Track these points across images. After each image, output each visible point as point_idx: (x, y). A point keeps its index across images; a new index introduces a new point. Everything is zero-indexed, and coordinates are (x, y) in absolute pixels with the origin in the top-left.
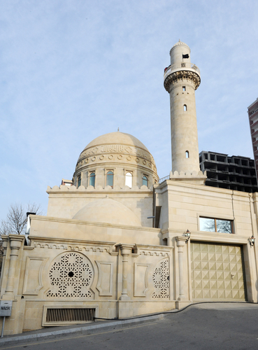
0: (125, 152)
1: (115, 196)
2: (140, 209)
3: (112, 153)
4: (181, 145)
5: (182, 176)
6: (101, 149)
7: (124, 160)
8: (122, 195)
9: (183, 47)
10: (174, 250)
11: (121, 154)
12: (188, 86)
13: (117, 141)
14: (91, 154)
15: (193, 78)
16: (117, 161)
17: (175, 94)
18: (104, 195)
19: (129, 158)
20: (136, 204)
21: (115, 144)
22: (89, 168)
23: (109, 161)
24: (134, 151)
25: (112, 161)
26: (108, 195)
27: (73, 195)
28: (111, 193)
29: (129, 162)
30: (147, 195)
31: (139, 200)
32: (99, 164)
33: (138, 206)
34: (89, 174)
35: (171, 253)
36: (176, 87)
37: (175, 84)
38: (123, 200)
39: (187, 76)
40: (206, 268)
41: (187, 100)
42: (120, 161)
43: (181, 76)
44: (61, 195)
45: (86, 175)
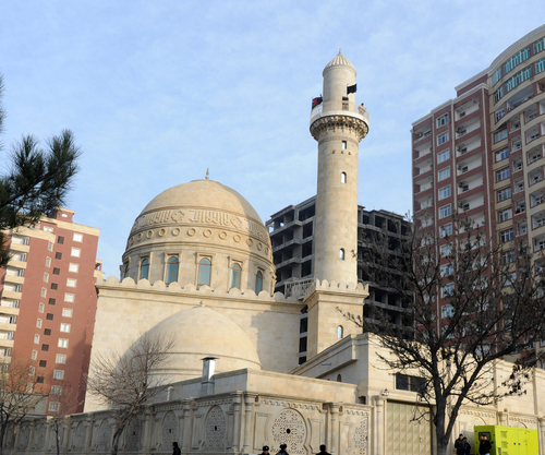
0: (231, 226)
1: (216, 303)
2: (255, 330)
3: (210, 227)
4: (335, 237)
5: (334, 289)
6: (189, 215)
7: (229, 241)
8: (227, 304)
9: (347, 70)
10: (373, 409)
11: (224, 230)
12: (351, 140)
13: (217, 205)
14: (170, 221)
15: (358, 128)
16: (217, 241)
17: (329, 151)
18: (198, 301)
19: (237, 238)
20: (250, 320)
21: (214, 209)
22: (167, 248)
23: (204, 240)
24: (245, 225)
25: (209, 240)
26: (204, 302)
27: (143, 296)
28: (209, 298)
29: (238, 245)
30: (268, 307)
31: (255, 314)
32: (187, 243)
33: (253, 324)
34: (167, 258)
35: (370, 413)
36: (332, 139)
37: (330, 132)
38: (229, 312)
39: (351, 125)
40: (398, 429)
41: (347, 164)
42: (223, 243)
43: (342, 122)
44: (121, 294)
45: (160, 259)
